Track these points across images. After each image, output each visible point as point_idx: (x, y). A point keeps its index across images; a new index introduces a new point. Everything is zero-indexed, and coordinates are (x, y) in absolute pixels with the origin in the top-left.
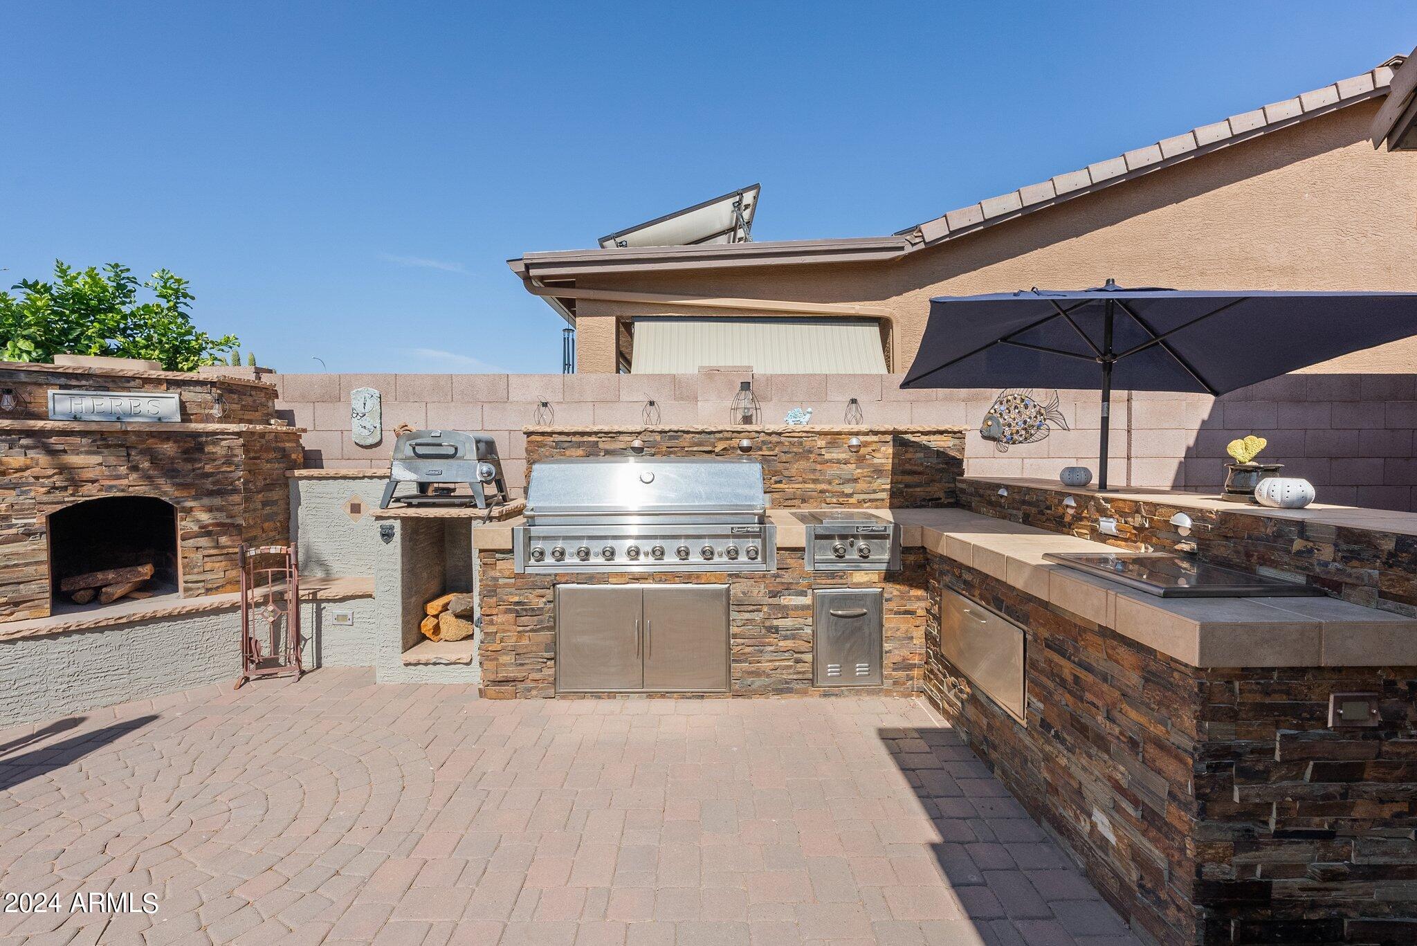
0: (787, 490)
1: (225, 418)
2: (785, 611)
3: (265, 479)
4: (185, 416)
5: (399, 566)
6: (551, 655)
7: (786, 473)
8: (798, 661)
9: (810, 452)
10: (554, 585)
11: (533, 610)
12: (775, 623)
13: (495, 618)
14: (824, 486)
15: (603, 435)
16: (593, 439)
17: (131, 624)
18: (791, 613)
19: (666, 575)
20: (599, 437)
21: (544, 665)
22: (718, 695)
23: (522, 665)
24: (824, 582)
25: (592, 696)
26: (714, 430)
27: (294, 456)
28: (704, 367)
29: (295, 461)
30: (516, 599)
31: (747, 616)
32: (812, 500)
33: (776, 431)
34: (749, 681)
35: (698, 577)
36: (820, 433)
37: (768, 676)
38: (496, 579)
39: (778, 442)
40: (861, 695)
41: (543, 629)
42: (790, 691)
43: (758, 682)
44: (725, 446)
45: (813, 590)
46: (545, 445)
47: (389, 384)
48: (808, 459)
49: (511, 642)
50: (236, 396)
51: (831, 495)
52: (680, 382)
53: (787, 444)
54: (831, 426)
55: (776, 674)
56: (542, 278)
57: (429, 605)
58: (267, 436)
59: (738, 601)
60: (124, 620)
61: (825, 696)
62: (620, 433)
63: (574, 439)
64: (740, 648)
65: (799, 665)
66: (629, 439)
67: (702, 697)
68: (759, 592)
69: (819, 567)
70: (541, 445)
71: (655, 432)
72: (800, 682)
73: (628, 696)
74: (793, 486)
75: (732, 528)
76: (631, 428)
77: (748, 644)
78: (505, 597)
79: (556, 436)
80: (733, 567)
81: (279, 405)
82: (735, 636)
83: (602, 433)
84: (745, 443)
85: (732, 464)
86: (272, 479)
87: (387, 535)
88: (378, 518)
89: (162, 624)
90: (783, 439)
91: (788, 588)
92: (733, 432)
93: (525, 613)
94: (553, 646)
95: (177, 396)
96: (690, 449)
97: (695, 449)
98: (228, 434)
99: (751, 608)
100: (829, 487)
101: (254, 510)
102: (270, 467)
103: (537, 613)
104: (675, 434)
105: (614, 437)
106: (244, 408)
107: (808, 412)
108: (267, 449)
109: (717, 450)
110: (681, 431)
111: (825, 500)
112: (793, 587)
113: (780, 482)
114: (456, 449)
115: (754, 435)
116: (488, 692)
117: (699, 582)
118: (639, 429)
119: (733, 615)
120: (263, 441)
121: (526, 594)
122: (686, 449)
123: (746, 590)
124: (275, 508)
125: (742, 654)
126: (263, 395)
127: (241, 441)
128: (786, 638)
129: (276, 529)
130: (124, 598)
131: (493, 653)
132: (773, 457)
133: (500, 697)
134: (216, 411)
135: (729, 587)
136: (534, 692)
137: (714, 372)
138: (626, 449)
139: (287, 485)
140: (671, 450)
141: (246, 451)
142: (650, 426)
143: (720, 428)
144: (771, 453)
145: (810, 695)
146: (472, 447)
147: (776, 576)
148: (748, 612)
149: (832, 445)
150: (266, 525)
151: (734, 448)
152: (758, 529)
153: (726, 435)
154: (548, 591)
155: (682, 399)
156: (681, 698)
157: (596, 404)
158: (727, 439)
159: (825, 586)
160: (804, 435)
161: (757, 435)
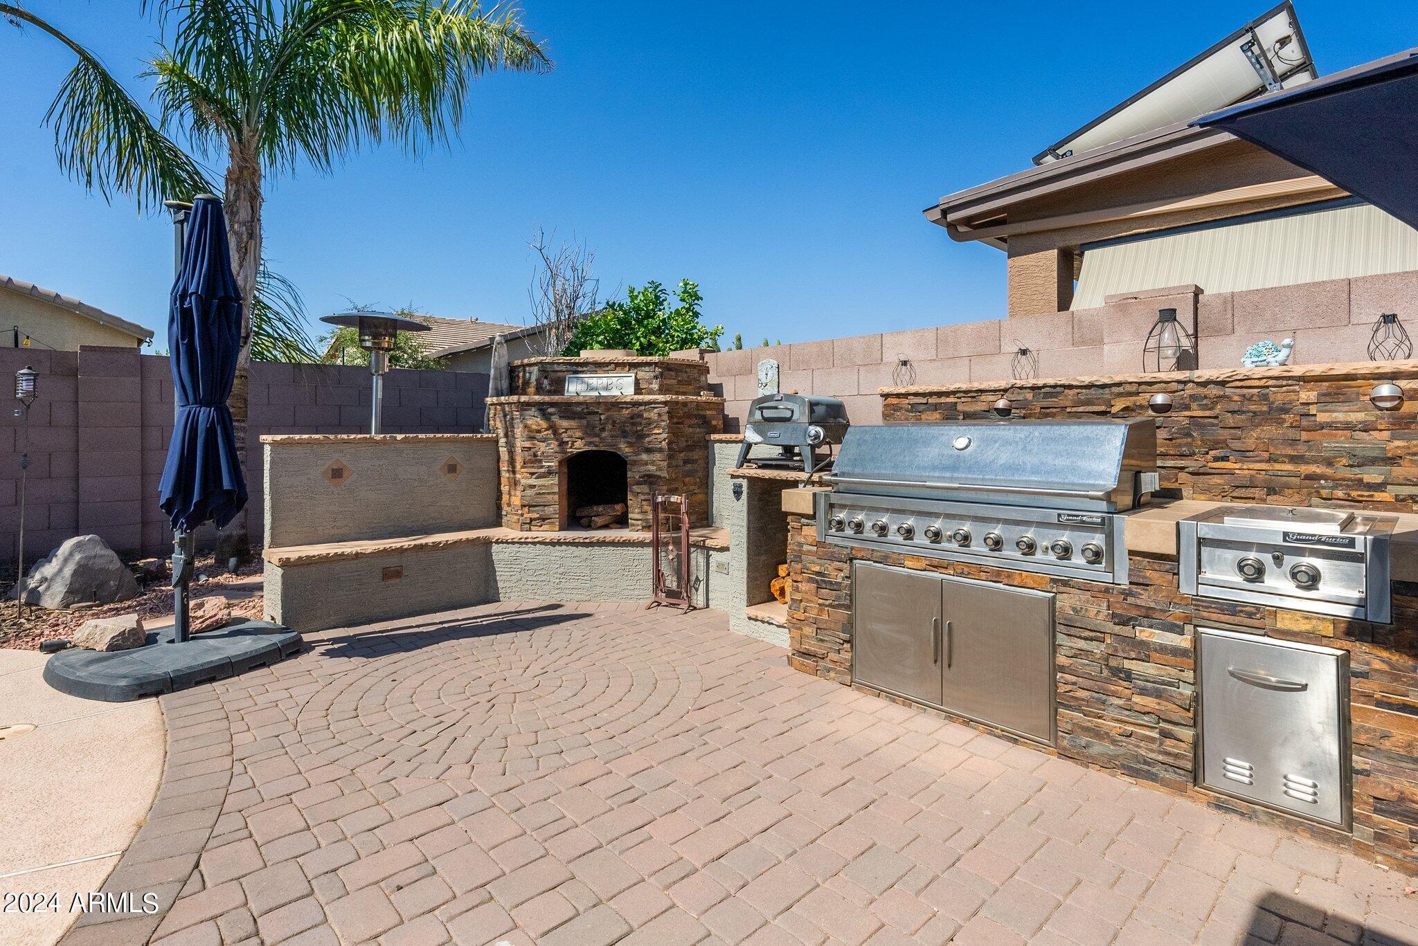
0: (1237, 472)
1: (662, 391)
2: (1144, 651)
3: (687, 441)
4: (638, 390)
5: (745, 523)
6: (847, 636)
7: (1236, 445)
8: (1165, 734)
9: (1284, 410)
10: (851, 560)
11: (831, 583)
12: (1127, 664)
13: (800, 585)
14: (1314, 469)
15: (962, 395)
16: (951, 400)
17: (591, 544)
18: (1154, 655)
19: (968, 567)
20: (958, 398)
21: (841, 647)
22: (1038, 745)
23: (822, 641)
24: (1214, 617)
25: (887, 696)
26: (1107, 381)
27: (714, 423)
28: (1113, 296)
29: (715, 426)
30: (817, 569)
31: (1082, 644)
32: (1290, 491)
33: (1214, 378)
34: (1084, 740)
35: (1009, 576)
36: (1304, 379)
37: (1114, 742)
38: (800, 545)
39: (1220, 397)
40: (1295, 831)
41: (839, 606)
42: (1153, 778)
43: (1098, 748)
44: (1128, 404)
45: (1196, 626)
46: (901, 408)
47: (785, 354)
48: (1280, 422)
49: (812, 614)
50: (673, 373)
51: (1330, 484)
52: (1080, 321)
53: (1236, 398)
54: (1329, 366)
55: (1129, 743)
56: (968, 221)
57: (780, 567)
58: (689, 404)
59: (1065, 619)
60: (587, 541)
61: (1218, 807)
62: (982, 391)
63: (930, 401)
64: (1069, 687)
65: (1168, 741)
66: (991, 398)
67: (1015, 741)
68: (1097, 613)
69: (1206, 591)
70: (897, 408)
71: (1026, 388)
72: (1170, 769)
73: (925, 709)
74: (1251, 466)
75: (1059, 515)
76: (994, 385)
77: (1082, 686)
78: (808, 565)
79: (912, 397)
80: (1063, 570)
81: (712, 379)
82: (1062, 669)
83: (960, 392)
84: (1160, 399)
85: (1081, 427)
86: (694, 441)
87: (737, 493)
88: (733, 477)
89: (610, 548)
90: (1228, 391)
91: (1148, 616)
92: (1140, 384)
93: (824, 586)
94: (849, 626)
95: (633, 375)
96: (1074, 409)
97: (1081, 409)
98: (659, 403)
99: (1087, 634)
100: (1329, 471)
101: (677, 466)
102: (691, 430)
103: (835, 587)
104: (1052, 390)
105: (974, 397)
106: (680, 382)
107: (1284, 346)
108: (689, 416)
109: (1114, 410)
110: (1061, 386)
111: (1318, 492)
112: (1157, 615)
113: (1224, 459)
114: (793, 412)
115: (1174, 386)
116: (794, 661)
117: (1011, 583)
118: (1003, 384)
119: (1061, 639)
120: (686, 409)
121: (826, 565)
122: (1068, 410)
123: (1078, 605)
124: (695, 466)
125: (1072, 697)
126: (696, 371)
127: (667, 409)
128: (1143, 692)
129: (695, 484)
130: (606, 527)
131: (798, 622)
132: (1210, 420)
133: (802, 669)
134: (655, 386)
135: (1054, 598)
136: (832, 674)
137: (1129, 301)
138: (988, 411)
139: (706, 447)
140: (1048, 411)
141: (671, 418)
142: (1018, 382)
143: (1117, 379)
144: (1207, 413)
145: (1189, 797)
146: (805, 411)
147: (1127, 594)
148: (1080, 637)
149: (1328, 399)
150: (687, 480)
151: (1141, 407)
152: (1099, 520)
153: (1128, 388)
154: (845, 565)
155: (1083, 343)
156: (988, 734)
157: (972, 358)
158: (1130, 394)
159: (1217, 625)
160: (1271, 382)
161: (1181, 387)
